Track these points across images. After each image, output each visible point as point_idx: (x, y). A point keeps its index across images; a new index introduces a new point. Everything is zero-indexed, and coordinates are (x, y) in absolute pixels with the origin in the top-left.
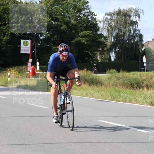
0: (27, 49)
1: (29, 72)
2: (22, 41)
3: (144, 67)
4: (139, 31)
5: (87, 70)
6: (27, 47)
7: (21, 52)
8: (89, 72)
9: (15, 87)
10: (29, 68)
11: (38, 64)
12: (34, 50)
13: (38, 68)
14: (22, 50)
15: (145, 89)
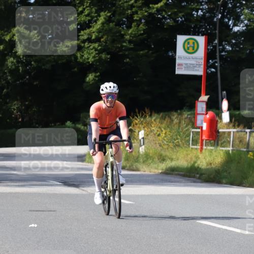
0: (193, 62)
1: (199, 128)
2: (181, 39)
6: (194, 55)
7: (178, 72)
9: (160, 171)
10: (200, 118)
11: (225, 105)
12: (213, 66)
13: (226, 117)
14: (179, 65)
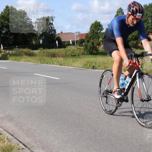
3: (57, 46)
4: (54, 28)
5: (28, 48)
8: (29, 50)
11: (2, 46)
13: (2, 48)
15: (58, 58)
